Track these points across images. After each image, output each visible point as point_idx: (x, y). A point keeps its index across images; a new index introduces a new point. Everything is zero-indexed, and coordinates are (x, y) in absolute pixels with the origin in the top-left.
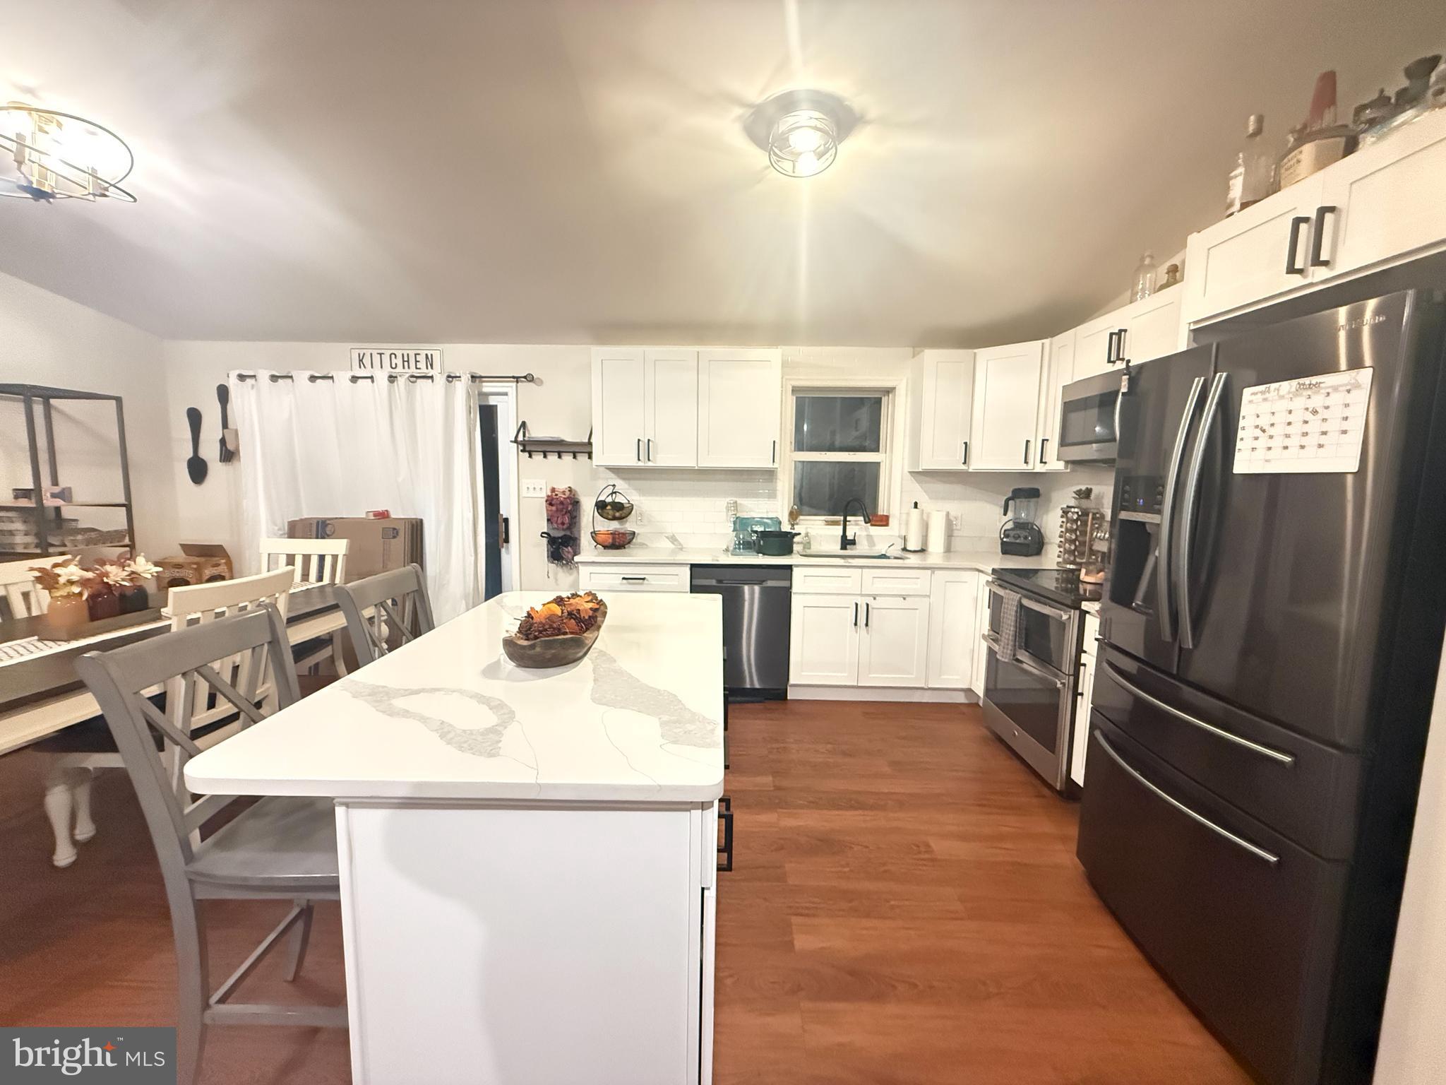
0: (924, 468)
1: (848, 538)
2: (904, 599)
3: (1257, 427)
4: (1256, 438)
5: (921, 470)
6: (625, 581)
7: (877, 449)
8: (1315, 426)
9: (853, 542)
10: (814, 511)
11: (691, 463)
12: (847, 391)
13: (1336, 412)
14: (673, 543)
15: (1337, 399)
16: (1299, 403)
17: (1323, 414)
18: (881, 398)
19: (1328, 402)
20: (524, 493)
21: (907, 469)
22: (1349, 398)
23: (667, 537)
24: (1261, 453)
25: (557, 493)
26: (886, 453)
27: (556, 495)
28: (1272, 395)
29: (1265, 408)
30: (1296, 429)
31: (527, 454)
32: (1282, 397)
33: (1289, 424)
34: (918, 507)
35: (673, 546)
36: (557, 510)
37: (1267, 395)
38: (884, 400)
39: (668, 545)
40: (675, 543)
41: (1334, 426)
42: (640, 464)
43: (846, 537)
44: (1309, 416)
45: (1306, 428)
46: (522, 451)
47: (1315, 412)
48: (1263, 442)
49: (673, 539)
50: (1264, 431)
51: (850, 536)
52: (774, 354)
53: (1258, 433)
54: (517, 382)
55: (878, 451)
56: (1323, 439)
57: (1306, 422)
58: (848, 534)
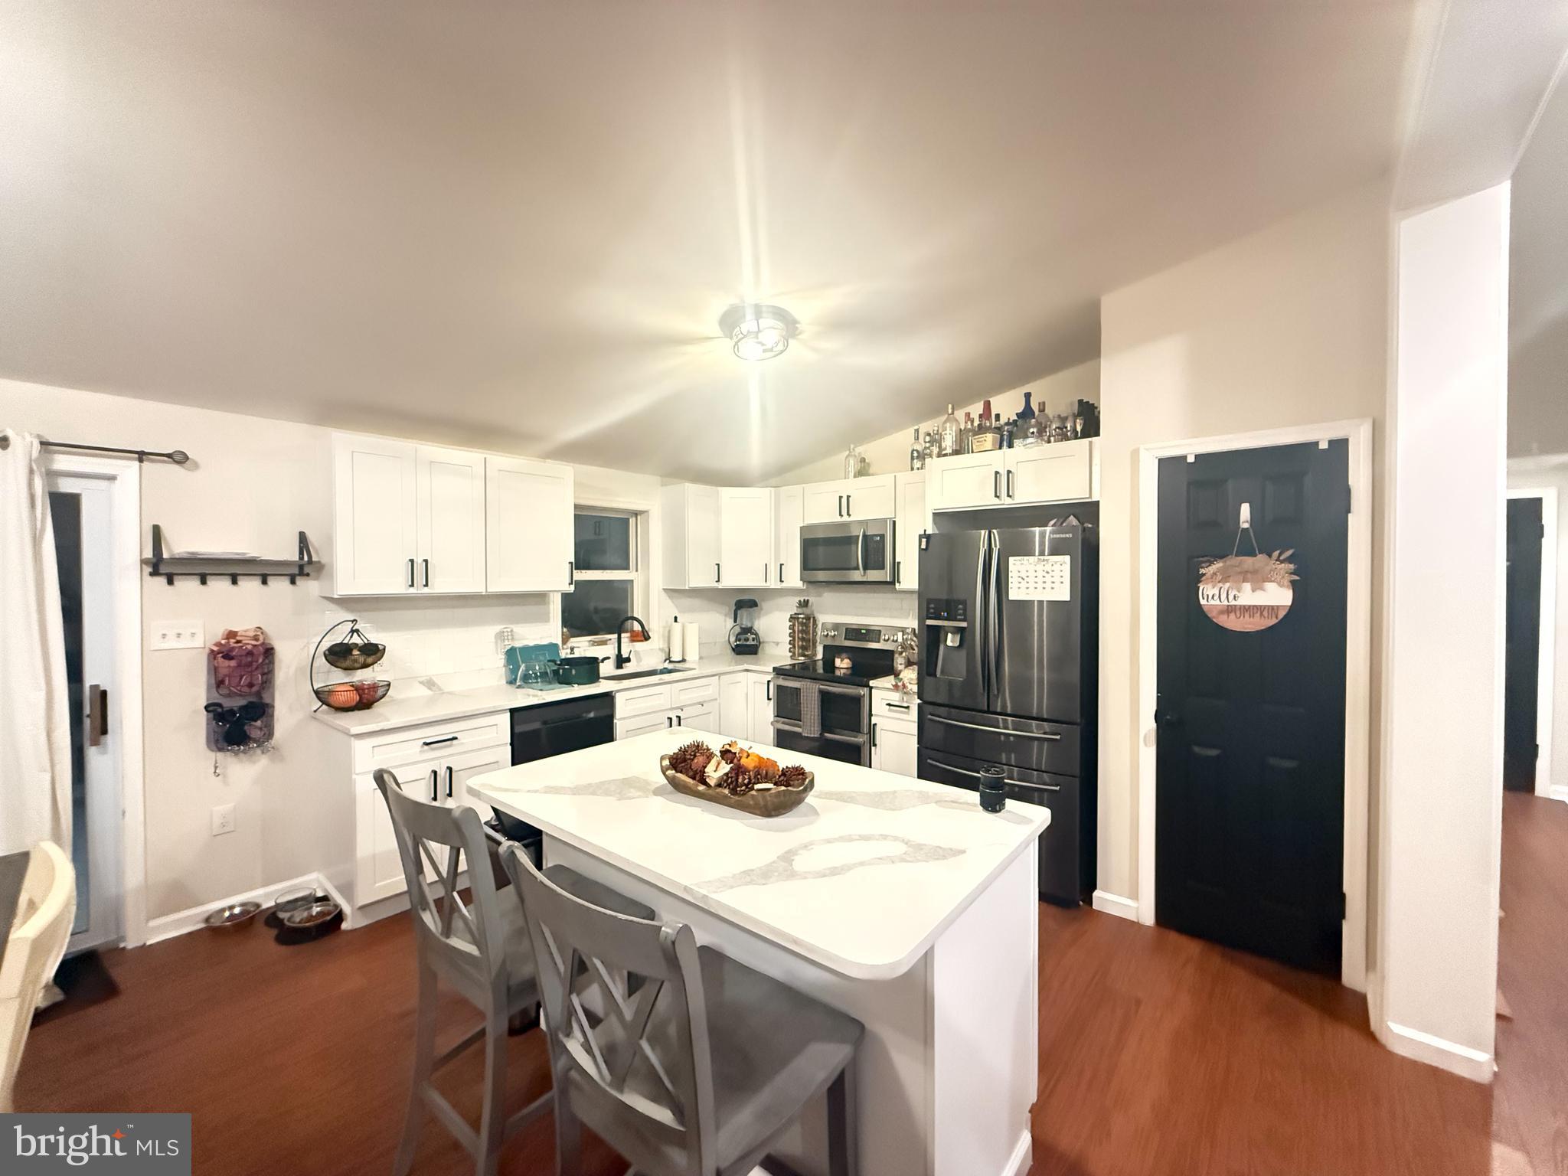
0: (691, 586)
1: (624, 656)
2: (702, 705)
3: (1019, 577)
4: (1020, 583)
5: (687, 588)
6: (426, 747)
7: (627, 567)
8: (1048, 578)
9: (628, 660)
10: (578, 632)
11: (479, 588)
12: (601, 510)
13: (1057, 574)
14: (430, 689)
15: (1057, 567)
16: (1040, 567)
17: (1051, 573)
18: (628, 519)
19: (1053, 568)
20: (156, 643)
21: (661, 587)
22: (1062, 568)
23: (421, 683)
24: (1023, 589)
25: (238, 638)
26: (637, 571)
27: (238, 642)
28: (1025, 562)
29: (1023, 569)
30: (1040, 580)
31: (163, 580)
32: (1031, 564)
33: (1036, 577)
34: (678, 620)
35: (429, 693)
36: (239, 665)
37: (1022, 562)
38: (632, 521)
39: (425, 692)
40: (434, 688)
41: (1057, 579)
42: (412, 590)
43: (622, 655)
44: (1045, 574)
45: (1044, 580)
46: (151, 574)
47: (1048, 572)
48: (1024, 585)
49: (430, 684)
50: (1023, 579)
51: (625, 655)
52: (567, 472)
53: (1020, 580)
54: (141, 461)
55: (629, 569)
56: (1053, 585)
57: (1044, 577)
58: (622, 653)
